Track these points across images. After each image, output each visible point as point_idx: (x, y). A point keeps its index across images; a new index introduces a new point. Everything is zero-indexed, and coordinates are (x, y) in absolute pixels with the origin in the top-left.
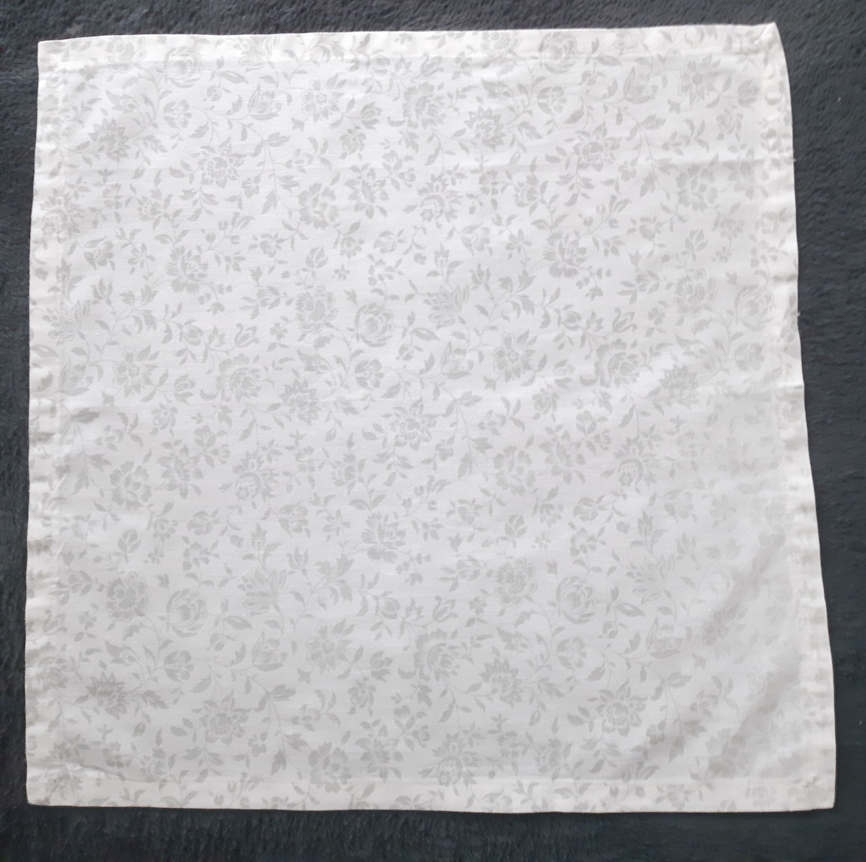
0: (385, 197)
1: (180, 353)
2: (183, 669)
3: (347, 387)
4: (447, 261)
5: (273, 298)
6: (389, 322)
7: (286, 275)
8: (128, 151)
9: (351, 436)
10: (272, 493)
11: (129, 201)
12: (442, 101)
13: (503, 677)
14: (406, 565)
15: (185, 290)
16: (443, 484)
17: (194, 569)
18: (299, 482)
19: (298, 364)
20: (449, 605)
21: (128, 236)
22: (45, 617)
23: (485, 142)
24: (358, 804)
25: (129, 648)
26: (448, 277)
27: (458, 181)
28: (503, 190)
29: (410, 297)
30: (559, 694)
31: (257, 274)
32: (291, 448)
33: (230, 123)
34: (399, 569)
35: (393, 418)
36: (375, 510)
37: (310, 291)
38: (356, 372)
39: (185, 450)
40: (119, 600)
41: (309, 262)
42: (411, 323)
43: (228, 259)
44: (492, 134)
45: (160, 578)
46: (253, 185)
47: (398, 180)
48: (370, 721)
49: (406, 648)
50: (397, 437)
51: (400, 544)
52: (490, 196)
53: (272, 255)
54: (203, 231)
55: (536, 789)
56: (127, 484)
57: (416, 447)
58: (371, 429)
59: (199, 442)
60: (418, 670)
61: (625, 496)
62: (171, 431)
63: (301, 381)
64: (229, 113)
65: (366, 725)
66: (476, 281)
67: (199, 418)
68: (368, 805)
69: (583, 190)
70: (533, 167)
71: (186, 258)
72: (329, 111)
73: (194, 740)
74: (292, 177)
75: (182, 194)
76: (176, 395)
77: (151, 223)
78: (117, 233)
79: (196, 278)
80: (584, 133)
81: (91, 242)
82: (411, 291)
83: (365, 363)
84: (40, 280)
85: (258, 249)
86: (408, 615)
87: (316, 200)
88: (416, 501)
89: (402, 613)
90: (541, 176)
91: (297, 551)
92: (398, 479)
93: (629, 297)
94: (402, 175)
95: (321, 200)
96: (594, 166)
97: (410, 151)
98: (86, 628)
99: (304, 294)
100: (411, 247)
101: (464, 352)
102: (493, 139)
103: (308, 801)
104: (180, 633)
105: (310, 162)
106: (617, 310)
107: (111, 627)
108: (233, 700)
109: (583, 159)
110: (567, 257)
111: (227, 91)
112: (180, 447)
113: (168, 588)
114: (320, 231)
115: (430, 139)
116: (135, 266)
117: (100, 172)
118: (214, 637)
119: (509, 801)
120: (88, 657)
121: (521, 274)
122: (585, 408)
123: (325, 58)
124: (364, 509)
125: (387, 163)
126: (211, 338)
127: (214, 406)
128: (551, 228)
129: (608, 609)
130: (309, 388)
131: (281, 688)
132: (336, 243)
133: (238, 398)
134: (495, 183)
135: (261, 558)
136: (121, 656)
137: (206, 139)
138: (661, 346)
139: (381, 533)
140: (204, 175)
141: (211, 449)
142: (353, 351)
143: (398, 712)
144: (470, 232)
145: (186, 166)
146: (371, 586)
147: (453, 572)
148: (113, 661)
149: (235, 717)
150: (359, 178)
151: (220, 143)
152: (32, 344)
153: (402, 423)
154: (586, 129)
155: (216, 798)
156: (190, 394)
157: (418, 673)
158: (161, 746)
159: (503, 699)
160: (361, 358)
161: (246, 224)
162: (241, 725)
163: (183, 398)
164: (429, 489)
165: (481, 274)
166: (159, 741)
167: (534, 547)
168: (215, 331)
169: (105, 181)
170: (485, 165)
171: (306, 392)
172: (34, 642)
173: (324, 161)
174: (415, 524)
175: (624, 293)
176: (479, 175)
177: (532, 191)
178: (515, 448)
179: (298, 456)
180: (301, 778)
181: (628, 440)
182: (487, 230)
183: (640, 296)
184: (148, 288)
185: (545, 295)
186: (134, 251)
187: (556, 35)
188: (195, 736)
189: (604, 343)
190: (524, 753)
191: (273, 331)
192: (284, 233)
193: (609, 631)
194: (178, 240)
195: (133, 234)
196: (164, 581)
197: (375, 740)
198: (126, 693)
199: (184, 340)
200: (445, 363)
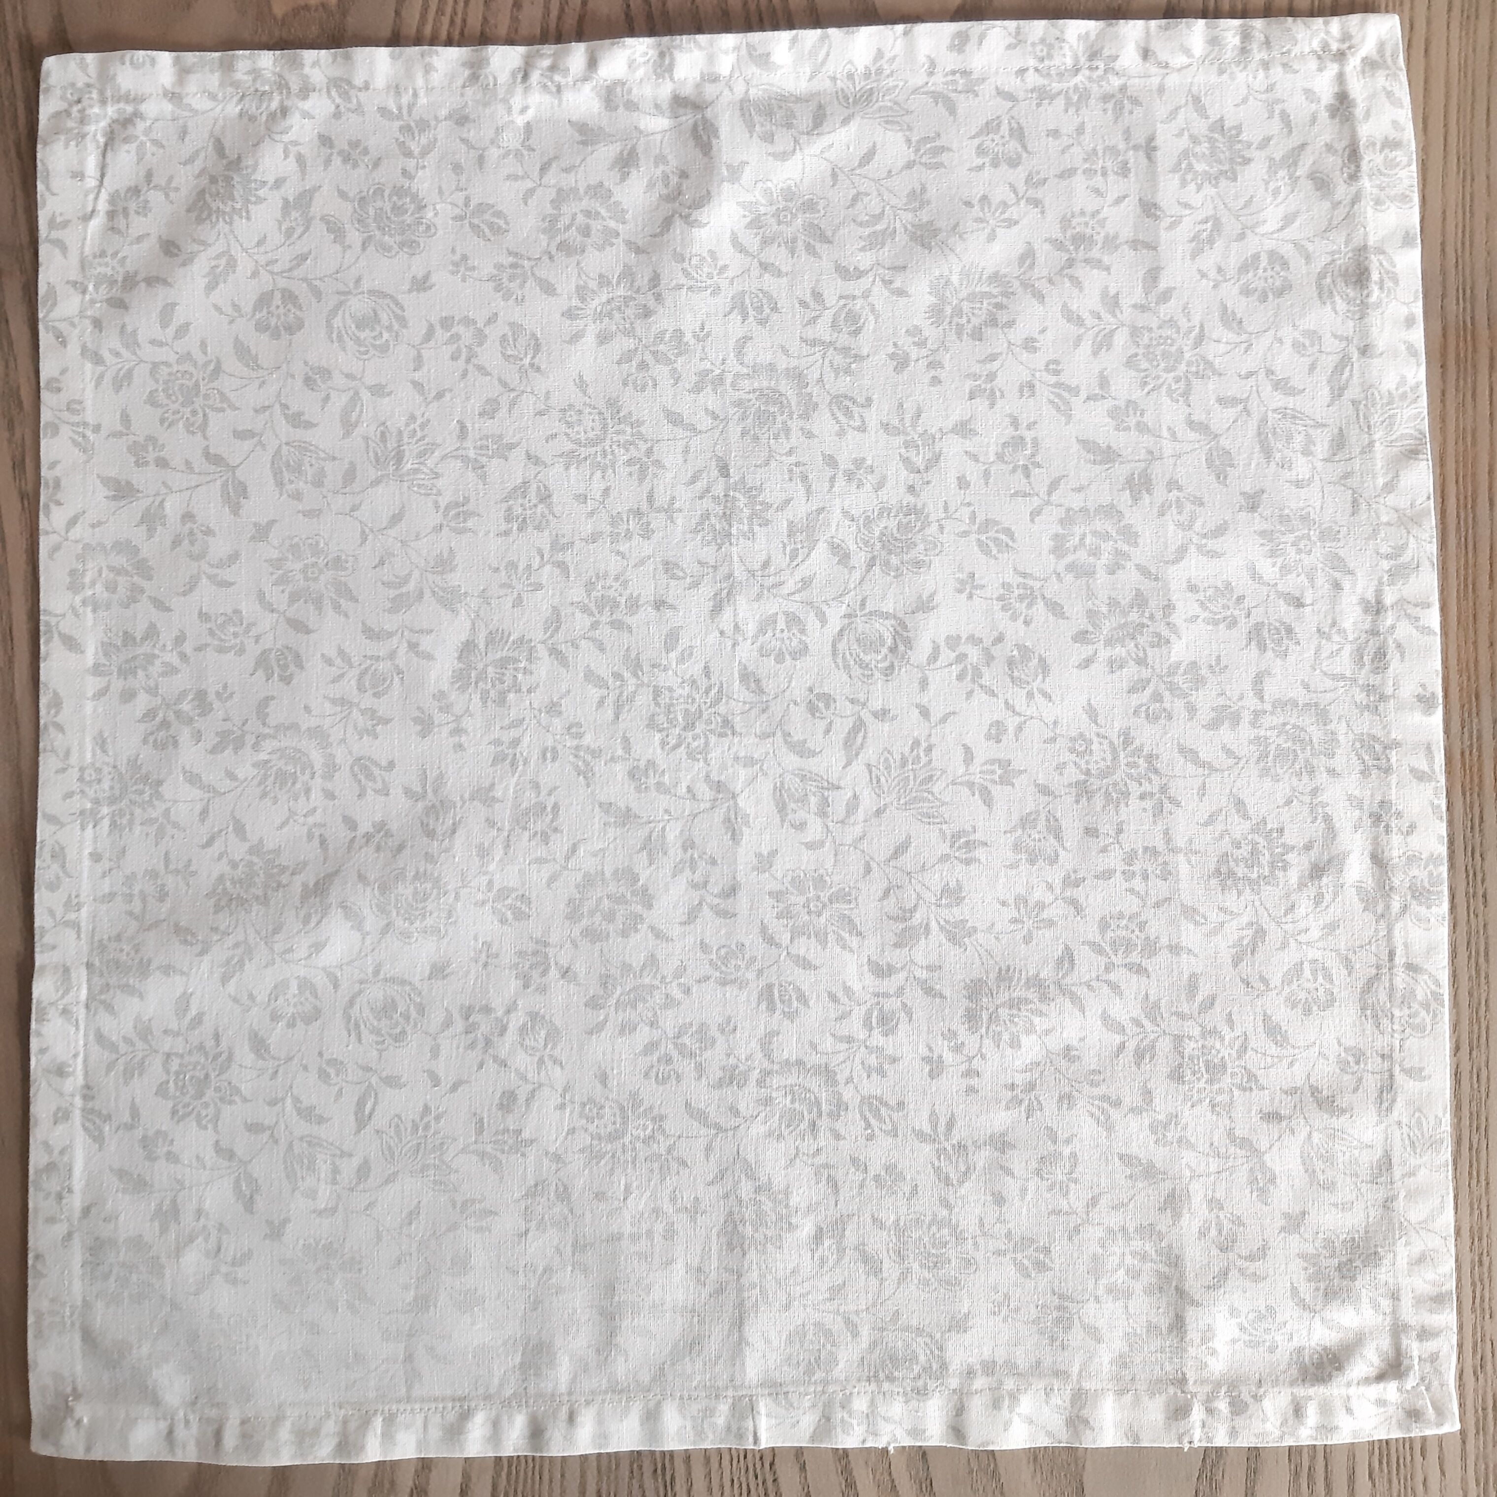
0: (1115, 665)
1: (817, 296)
2: (273, 321)
3: (759, 597)
4: (994, 782)
5: (919, 461)
6: (877, 675)
7: (963, 483)
8: (1192, 187)
9: (672, 607)
10: (573, 469)
11: (1097, 192)
12: (1305, 778)
13: (257, 880)
14: (446, 709)
15: (933, 299)
16: (586, 773)
17: (441, 334)
18: (592, 514)
19: (801, 509)
20: (379, 785)
21: (1031, 193)
22: (358, 81)
23: (1224, 858)
24: (47, 624)
25: (307, 229)
26: (961, 784)
27: (1148, 804)
28: (1131, 891)
29: (925, 713)
30: (225, 980)
31: (964, 429)
32: (650, 498)
33: (1250, 374)
34: (440, 696)
35: (703, 683)
36: (542, 652)
37: (934, 527)
38: (786, 614)
39: (647, 313)
40: (388, 207)
41: (988, 524)
42: (875, 715)
43: (991, 377)
44: (1241, 871)
45: (427, 277)
46: (1132, 421)
47: (1148, 692)
48: (188, 648)
49: (307, 709)
50: (670, 689)
51: (484, 700)
52: (1121, 867)
53: (1000, 457)
54: (1043, 331)
55: (71, 934)
56: (588, 214)
57: (651, 724)
58: (684, 642)
59: (660, 337)
60: (271, 731)
61: (562, 1107)
62: (680, 287)
63: (769, 515)
64: (1270, 372)
65: (180, 640)
66: (956, 837)
67: (702, 336)
68: (47, 642)
69: (1131, 1045)
70: (1175, 949)
71: (994, 301)
72: (1280, 560)
73: (153, 342)
74: (1148, 491)
75: (1112, 292)
76: (743, 292)
77: (1057, 234)
78: (1038, 173)
79: (956, 320)
80: (1244, 1049)
81: (1021, 128)
82: (936, 714)
83: (803, 631)
84: (947, 41)
85: (1010, 431)
86: (363, 712)
87: (1107, 536)
88: (557, 724)
89: (367, 701)
90: (1157, 964)
91: (473, 514)
92: (594, 693)
93: (927, 1129)
94: (1157, 697)
95: (1107, 547)
96: (1180, 1066)
97: (1205, 715)
98: (341, 153)
99: (927, 516)
100: (1019, 714)
101: (822, 813)
102: (1231, 874)
103: (54, 539)
104: (334, 312)
105: (1179, 525)
106: (901, 1105)
107: (342, 194)
108: (222, 410)
109: (1193, 1045)
110: (1004, 1013)
111: (1312, 368)
112: (652, 303)
113: (410, 291)
114: (1047, 543)
115: (1229, 752)
116: (977, 207)
117: (1151, 139)
118: (326, 373)
119: (53, 887)
120: (292, 159)
121: (969, 924)
122: (721, 1040)
123: (1385, 549)
124: (546, 630)
125: (1181, 671)
126: (845, 350)
127: (724, 361)
128: (1058, 984)
129: (367, 1069)
130: (756, 528)
131: (243, 490)
132: (1024, 575)
133: (739, 404)
134: (1145, 877)
135: (460, 452)
136: (294, 214)
137: (1218, 331)
138: (834, 1185)
139: (503, 663)
140: (1150, 330)
141: (649, 358)
142: (825, 608)
143: (201, 696)
144: (1049, 829)
145: (1165, 297)
146: (413, 646)
147: (435, 792)
148: (286, 201)
149: (194, 413)
150: (1152, 617)
151: (1210, 358)
152: (832, 31)
153: (694, 700)
154: (1250, 1053)
155: (57, 380)
156: (745, 318)
157: (267, 731)
158: (143, 285)
159: (221, 878)
160: (812, 623)
161: (1058, 409)
162: (181, 424)
163: (739, 305)
164: (577, 748)
165: (969, 846)
166: (151, 281)
167: (476, 939)
168: (858, 358)
169: (1136, 148)
170: (1181, 857)
171: (751, 524)
172: (316, 64)
173: (1182, 551)
174: (518, 723)
175: (933, 1118)
176: (1161, 846)
177: (1129, 946)
178: (650, 907)
179: (638, 513)
180: (93, 526)
181: (662, 1118)
182: (1054, 860)
183: (927, 1149)
184: (935, 232)
185: (930, 968)
186: (1005, 205)
187: (1437, 997)
188: (161, 344)
189: (841, 1078)
190: (130, 914)
191: (859, 463)
192: (1041, 478)
193: (332, 1071)
194: (1025, 285)
195: (1036, 203)
196: (422, 284)
197: (155, 656)
198: (231, 224)
199: (842, 302)
200: (803, 778)
